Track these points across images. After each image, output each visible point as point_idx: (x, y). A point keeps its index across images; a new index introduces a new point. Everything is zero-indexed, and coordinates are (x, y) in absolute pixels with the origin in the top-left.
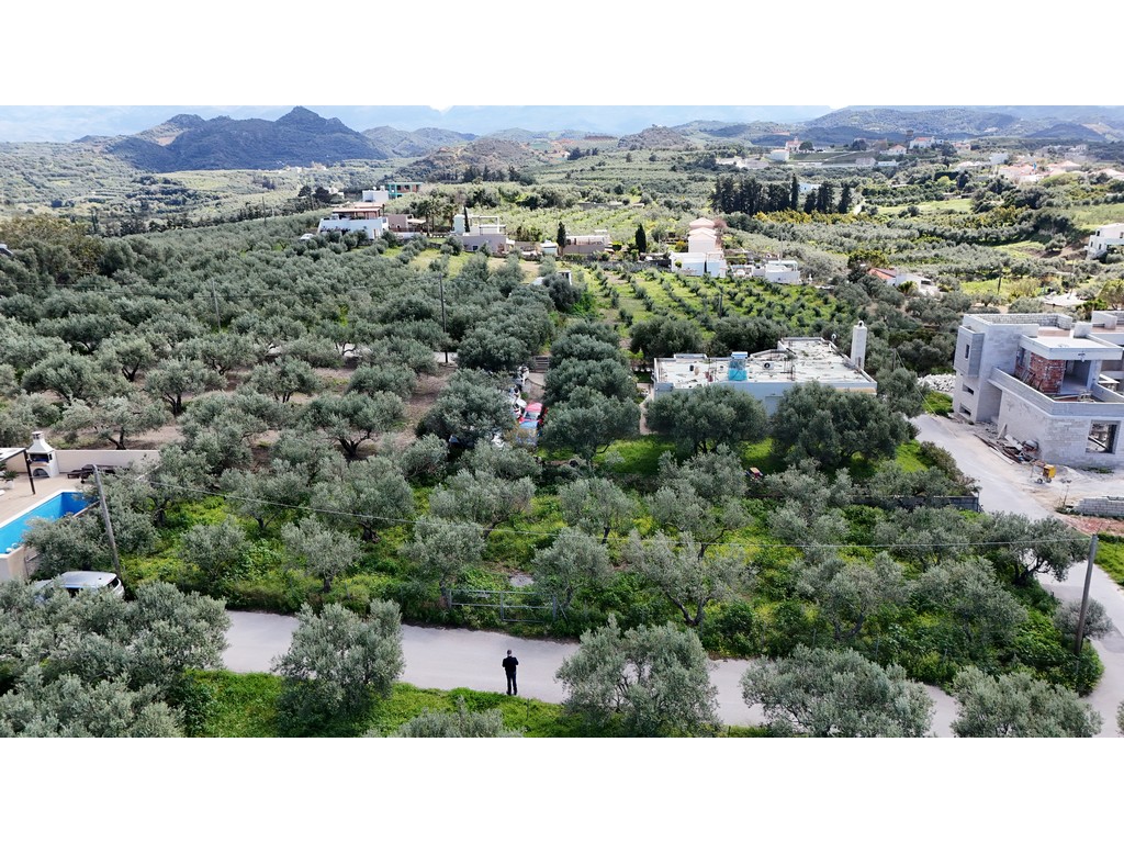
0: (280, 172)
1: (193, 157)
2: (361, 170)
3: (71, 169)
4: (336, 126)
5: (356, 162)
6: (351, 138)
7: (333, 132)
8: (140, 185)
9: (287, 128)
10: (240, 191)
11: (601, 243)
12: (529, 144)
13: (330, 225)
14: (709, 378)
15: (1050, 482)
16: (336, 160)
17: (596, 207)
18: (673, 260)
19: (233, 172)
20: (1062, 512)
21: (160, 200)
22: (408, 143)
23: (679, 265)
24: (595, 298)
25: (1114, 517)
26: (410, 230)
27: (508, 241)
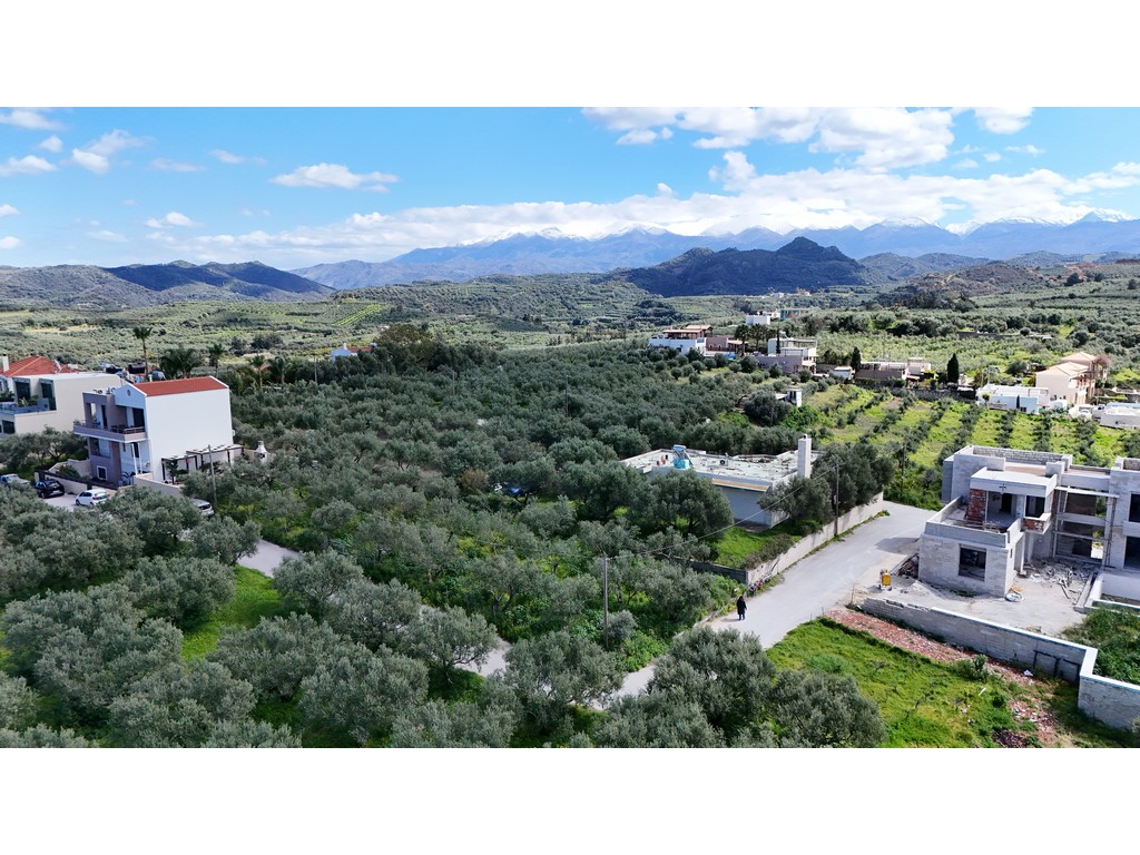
0: (763, 297)
1: (696, 284)
2: (844, 295)
3: (596, 294)
4: (834, 253)
5: (841, 288)
6: (845, 264)
7: (829, 259)
8: (640, 308)
9: (786, 258)
10: (718, 314)
11: (902, 370)
12: (1038, 269)
13: (656, 343)
14: (658, 463)
15: (890, 590)
16: (823, 286)
17: (977, 336)
18: (980, 392)
19: (720, 297)
20: (849, 607)
21: (651, 321)
22: (906, 267)
23: (986, 398)
24: (822, 417)
25: (891, 621)
26: (728, 350)
27: (805, 363)
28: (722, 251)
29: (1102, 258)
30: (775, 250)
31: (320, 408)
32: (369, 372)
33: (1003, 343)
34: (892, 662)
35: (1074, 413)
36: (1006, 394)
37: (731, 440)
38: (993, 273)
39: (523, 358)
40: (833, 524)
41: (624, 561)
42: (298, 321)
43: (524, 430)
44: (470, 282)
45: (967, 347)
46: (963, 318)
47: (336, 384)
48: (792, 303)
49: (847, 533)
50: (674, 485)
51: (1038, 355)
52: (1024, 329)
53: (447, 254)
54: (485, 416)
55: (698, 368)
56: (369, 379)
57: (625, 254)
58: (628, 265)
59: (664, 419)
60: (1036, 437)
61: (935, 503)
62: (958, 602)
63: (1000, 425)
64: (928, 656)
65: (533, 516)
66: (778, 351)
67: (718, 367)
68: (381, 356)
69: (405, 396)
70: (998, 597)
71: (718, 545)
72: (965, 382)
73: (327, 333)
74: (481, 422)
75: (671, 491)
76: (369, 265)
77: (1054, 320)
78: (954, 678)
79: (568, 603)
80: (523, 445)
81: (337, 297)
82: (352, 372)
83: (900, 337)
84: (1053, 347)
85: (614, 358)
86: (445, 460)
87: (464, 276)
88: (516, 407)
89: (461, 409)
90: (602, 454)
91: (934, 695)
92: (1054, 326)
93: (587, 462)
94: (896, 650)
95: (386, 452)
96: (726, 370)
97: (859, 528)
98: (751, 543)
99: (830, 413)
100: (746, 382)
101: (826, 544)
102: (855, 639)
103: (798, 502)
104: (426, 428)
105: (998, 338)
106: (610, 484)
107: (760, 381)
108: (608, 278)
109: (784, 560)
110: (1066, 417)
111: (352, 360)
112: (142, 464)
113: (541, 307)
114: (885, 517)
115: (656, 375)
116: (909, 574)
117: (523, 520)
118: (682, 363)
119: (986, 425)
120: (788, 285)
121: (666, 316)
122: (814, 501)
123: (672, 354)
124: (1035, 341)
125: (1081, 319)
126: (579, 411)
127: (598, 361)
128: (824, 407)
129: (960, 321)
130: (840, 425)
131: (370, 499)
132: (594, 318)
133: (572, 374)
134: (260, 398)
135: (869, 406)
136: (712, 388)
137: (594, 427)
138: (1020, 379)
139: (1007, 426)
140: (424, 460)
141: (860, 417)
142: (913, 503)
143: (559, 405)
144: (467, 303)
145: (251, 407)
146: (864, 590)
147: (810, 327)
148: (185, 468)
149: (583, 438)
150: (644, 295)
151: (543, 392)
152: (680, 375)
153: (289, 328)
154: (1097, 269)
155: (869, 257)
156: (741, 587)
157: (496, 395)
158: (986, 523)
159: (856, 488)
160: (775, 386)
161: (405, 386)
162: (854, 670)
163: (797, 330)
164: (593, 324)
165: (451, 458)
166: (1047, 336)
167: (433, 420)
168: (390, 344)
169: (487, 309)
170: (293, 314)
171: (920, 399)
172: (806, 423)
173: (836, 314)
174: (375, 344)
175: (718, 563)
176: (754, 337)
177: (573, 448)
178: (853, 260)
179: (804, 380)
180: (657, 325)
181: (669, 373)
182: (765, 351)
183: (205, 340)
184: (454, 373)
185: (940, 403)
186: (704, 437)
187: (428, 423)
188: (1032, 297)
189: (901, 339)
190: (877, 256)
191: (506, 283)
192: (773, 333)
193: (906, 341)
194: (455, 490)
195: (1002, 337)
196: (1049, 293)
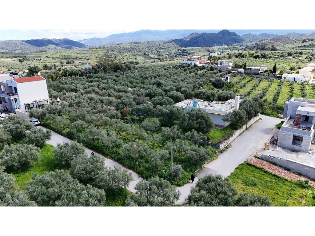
0: (213, 47)
1: (194, 44)
2: (237, 46)
3: (165, 47)
4: (234, 34)
5: (236, 44)
6: (237, 37)
7: (233, 36)
8: (178, 51)
9: (220, 35)
10: (201, 52)
11: (259, 70)
12: (293, 38)
13: (184, 62)
14: (188, 105)
15: (268, 150)
16: (230, 44)
17: (280, 58)
18: (283, 76)
19: (201, 47)
20: (255, 157)
21: (181, 55)
22: (255, 38)
23: (285, 78)
24: (236, 85)
25: (270, 162)
26: (206, 64)
27: (229, 68)
28: (201, 34)
29: (311, 34)
30: (217, 33)
31: (78, 85)
32: (95, 73)
33: (288, 60)
34: (274, 181)
35: (311, 82)
36: (290, 76)
37: (211, 95)
38: (280, 39)
39: (143, 67)
40: (246, 125)
41: (178, 143)
42: (79, 56)
43: (143, 93)
44: (129, 44)
45: (277, 62)
46: (274, 53)
47: (84, 77)
48: (222, 49)
49: (250, 127)
50: (194, 114)
51: (298, 64)
52: (293, 56)
53: (122, 35)
54: (131, 87)
55: (197, 70)
56: (95, 75)
57: (173, 35)
58: (174, 38)
59: (188, 88)
60: (301, 90)
61: (276, 115)
62: (293, 154)
63: (290, 87)
64: (286, 178)
65: (146, 125)
66: (221, 64)
67: (203, 69)
68: (99, 67)
69: (106, 81)
70: (306, 152)
71: (209, 134)
72: (278, 73)
73: (88, 59)
74: (130, 89)
75: (193, 116)
76: (99, 39)
77: (301, 53)
78: (297, 187)
79: (158, 162)
80: (143, 98)
81: (90, 49)
82: (90, 73)
83: (257, 59)
84: (302, 61)
85: (171, 67)
86: (117, 104)
87: (127, 42)
88: (141, 84)
89: (123, 85)
90: (169, 101)
91: (292, 195)
92: (301, 55)
93: (164, 106)
94: (275, 175)
95: (98, 101)
96: (205, 70)
97: (253, 125)
98: (220, 133)
99: (238, 84)
100: (212, 74)
101: (244, 131)
102: (259, 171)
103: (236, 119)
104: (111, 92)
105: (286, 59)
106: (172, 113)
107: (216, 74)
108: (169, 42)
109: (231, 139)
110: (309, 84)
111: (90, 69)
112: (18, 106)
113: (149, 51)
114: (261, 120)
115: (184, 72)
116: (273, 143)
117: (143, 127)
118: (192, 68)
119: (285, 87)
120: (220, 44)
121: (185, 53)
122: (241, 118)
123: (189, 65)
124: (297, 60)
125: (309, 53)
126: (161, 85)
127: (167, 68)
128: (236, 82)
129: (274, 54)
130: (241, 87)
131: (91, 119)
132: (165, 54)
133: (158, 73)
134: (60, 82)
135: (249, 81)
136: (202, 76)
137: (166, 91)
138: (293, 72)
139: (292, 87)
140: (110, 103)
141: (247, 85)
142: (269, 115)
143: (154, 84)
144: (128, 50)
145: (57, 85)
146: (259, 150)
147: (230, 56)
148: (33, 106)
149: (162, 96)
150: (179, 47)
151: (149, 79)
152: (191, 72)
153: (77, 58)
154: (311, 38)
155: (244, 35)
156: (218, 151)
157: (134, 80)
158: (302, 126)
159: (254, 113)
160: (221, 75)
161: (106, 77)
162: (261, 184)
163: (226, 57)
164: (164, 56)
165: (119, 104)
166: (300, 58)
167: (114, 89)
168: (102, 64)
169: (133, 52)
170: (78, 54)
171: (264, 78)
172: (231, 87)
173: (237, 52)
174: (97, 64)
175: (209, 142)
176: (213, 60)
177: (159, 100)
178: (239, 36)
179: (229, 73)
180: (183, 56)
181: (188, 71)
182: (217, 64)
183: (53, 62)
184: (122, 72)
185: (271, 80)
186: (202, 94)
187: (112, 91)
188: (293, 46)
189: (257, 60)
190: (246, 34)
191: (139, 44)
192: (219, 58)
193: (259, 60)
194: (120, 115)
195: (287, 58)
196: (297, 45)
